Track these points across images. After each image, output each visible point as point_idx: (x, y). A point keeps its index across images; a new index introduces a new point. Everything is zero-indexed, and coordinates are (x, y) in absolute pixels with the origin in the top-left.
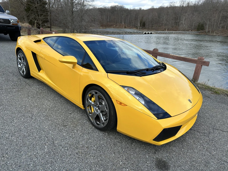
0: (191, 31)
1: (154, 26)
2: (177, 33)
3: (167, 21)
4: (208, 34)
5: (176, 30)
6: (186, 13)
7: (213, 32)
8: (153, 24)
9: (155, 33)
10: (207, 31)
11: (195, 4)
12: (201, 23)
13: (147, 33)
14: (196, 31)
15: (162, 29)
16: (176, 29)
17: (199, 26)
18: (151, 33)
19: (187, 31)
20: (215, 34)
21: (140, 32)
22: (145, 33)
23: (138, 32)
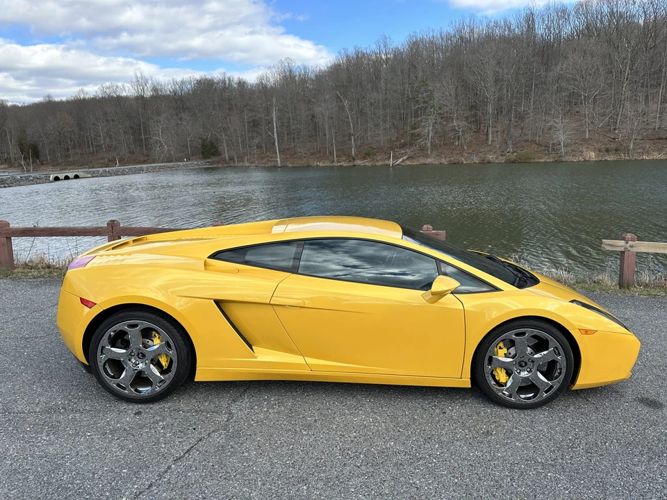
0: (189, 160)
1: (71, 152)
2: (155, 168)
3: (111, 138)
4: (232, 165)
5: (145, 161)
6: (158, 114)
7: (241, 159)
8: (68, 150)
9: (89, 175)
10: (227, 157)
11: (175, 92)
12: (207, 138)
13: (62, 176)
14: (199, 159)
15: (102, 161)
16: (146, 159)
17: (204, 146)
18: (76, 177)
19: (177, 161)
20: (247, 164)
21: (37, 175)
22: (57, 179)
23: (30, 176)
